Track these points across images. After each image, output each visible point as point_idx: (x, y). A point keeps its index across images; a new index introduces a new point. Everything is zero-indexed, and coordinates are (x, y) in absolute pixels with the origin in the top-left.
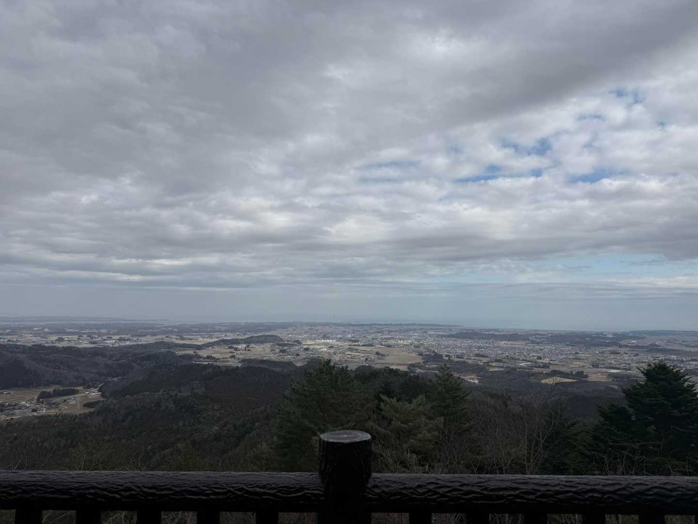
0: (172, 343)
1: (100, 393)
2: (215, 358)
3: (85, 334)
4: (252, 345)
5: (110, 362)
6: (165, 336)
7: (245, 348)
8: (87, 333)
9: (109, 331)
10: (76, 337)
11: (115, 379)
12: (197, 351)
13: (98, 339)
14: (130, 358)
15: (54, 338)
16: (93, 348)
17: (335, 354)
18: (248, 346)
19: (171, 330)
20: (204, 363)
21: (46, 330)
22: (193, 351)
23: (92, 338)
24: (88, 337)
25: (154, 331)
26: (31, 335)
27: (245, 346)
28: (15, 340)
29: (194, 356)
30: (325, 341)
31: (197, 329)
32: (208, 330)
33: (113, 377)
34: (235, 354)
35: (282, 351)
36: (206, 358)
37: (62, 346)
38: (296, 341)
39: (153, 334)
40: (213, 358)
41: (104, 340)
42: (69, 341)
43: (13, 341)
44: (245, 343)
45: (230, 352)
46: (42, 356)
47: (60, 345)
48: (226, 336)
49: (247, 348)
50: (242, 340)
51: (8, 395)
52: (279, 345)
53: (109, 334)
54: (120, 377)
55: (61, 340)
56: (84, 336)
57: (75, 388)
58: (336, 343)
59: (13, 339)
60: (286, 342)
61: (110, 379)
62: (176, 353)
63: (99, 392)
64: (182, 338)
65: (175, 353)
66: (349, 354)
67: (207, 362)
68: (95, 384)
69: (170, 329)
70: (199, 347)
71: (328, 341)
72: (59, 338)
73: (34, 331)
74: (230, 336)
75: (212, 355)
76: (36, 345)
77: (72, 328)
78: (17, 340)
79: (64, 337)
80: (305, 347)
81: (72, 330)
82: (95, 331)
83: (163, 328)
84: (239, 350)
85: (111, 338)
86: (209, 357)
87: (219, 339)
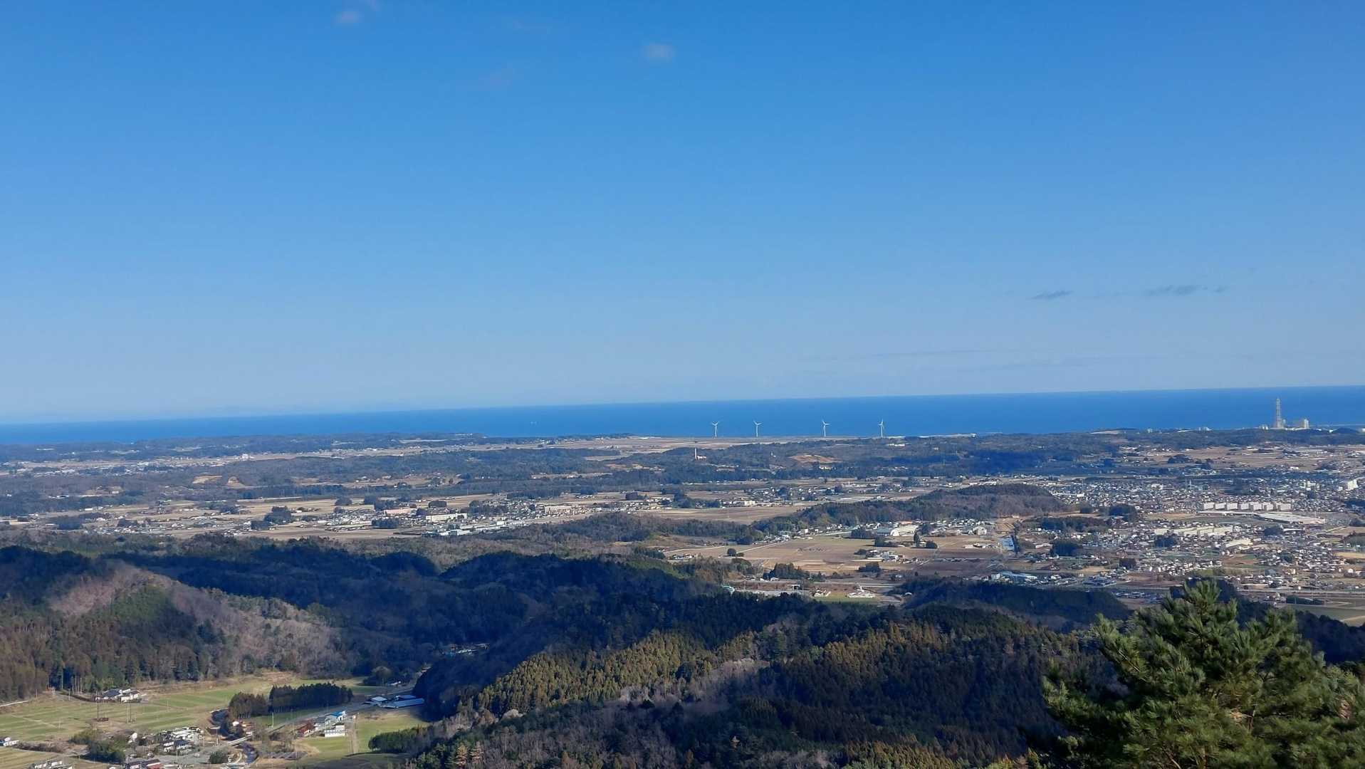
0: (651, 519)
1: (422, 700)
2: (807, 574)
3: (357, 492)
4: (942, 524)
5: (442, 591)
6: (623, 495)
7: (915, 537)
8: (364, 490)
9: (436, 481)
10: (327, 505)
11: (467, 651)
12: (739, 549)
13: (401, 511)
14: (511, 576)
15: (261, 509)
16: (386, 542)
17: (1289, 560)
18: (924, 530)
19: (641, 471)
20: (767, 593)
21: (232, 483)
22: (725, 549)
23: (380, 508)
24: (366, 503)
25: (584, 475)
26: (191, 503)
27: (913, 528)
28: (141, 522)
29: (728, 568)
30: (1244, 506)
31: (732, 468)
32: (773, 469)
33: (460, 643)
34: (878, 559)
35: (1066, 549)
36: (773, 574)
37: (286, 538)
38: (1115, 511)
39: (586, 488)
40: (799, 574)
41: (420, 512)
42: (305, 518)
43: (136, 523)
44: (913, 518)
45: (861, 552)
46: (228, 573)
47: (279, 534)
48: (838, 490)
49: (921, 537)
50: (899, 505)
51: (136, 706)
52: (1047, 525)
53: (432, 492)
54: (483, 645)
55: (280, 516)
56: (354, 501)
57: (339, 684)
58: (1292, 518)
59: (135, 518)
60: (1077, 514)
61: (451, 650)
62: (666, 553)
63: (418, 697)
64: (683, 501)
65: (661, 556)
66: (1350, 562)
67: (777, 588)
68: (401, 668)
69: (638, 467)
70: (743, 535)
71: (1257, 506)
72: (275, 509)
73: (195, 487)
74: (855, 492)
75: (796, 565)
76: (207, 537)
77: (313, 475)
78: (149, 521)
79: (291, 506)
80: (1159, 532)
81: (313, 482)
82: (386, 481)
83: (613, 466)
84: (890, 545)
85: (442, 505)
86: (783, 571)
87: (811, 503)
